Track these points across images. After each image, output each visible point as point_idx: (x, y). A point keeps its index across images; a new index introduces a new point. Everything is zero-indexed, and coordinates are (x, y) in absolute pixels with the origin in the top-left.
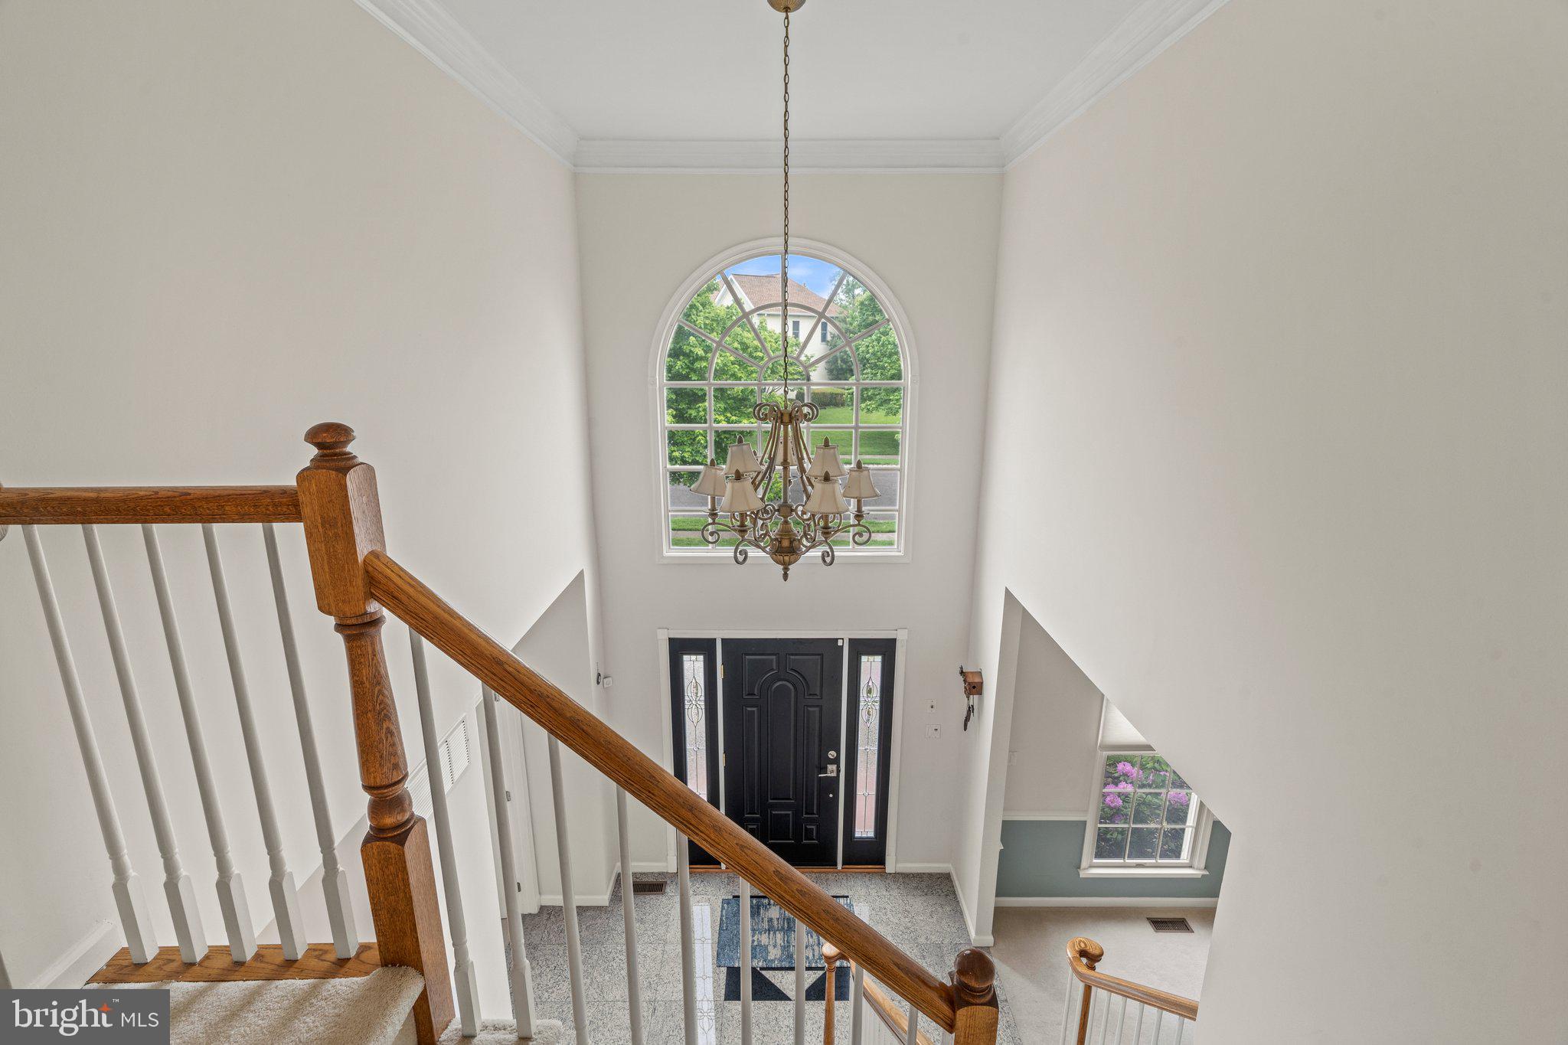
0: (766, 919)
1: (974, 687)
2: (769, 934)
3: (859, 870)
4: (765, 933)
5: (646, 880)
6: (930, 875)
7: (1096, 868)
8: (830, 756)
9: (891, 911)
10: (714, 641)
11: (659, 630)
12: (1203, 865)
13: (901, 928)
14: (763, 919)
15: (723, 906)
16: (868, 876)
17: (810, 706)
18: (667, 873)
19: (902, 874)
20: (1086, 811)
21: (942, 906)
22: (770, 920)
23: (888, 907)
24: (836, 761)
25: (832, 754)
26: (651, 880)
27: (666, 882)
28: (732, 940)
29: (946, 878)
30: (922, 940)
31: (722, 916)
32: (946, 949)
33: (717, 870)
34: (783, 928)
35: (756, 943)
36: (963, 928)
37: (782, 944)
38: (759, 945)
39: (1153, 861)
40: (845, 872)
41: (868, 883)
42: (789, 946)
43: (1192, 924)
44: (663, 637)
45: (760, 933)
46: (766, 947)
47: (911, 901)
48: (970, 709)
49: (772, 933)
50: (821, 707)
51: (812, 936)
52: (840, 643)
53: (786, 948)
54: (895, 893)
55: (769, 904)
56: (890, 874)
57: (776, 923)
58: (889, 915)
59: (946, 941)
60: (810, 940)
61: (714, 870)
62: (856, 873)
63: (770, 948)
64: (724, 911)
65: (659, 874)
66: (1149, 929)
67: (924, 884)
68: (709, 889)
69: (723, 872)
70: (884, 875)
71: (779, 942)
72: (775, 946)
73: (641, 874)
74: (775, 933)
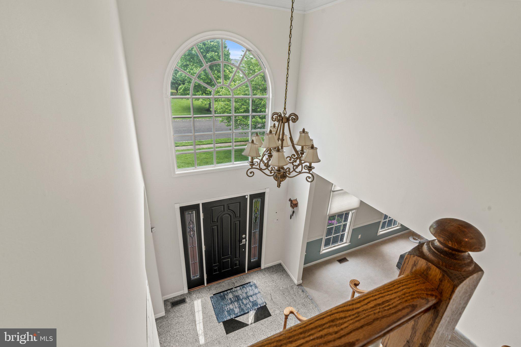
0: (229, 299)
1: (294, 204)
2: (232, 304)
3: (253, 271)
4: (231, 304)
5: (177, 299)
6: (275, 265)
7: (324, 250)
8: (243, 237)
9: (268, 282)
10: (199, 204)
11: (175, 205)
12: (349, 242)
13: (274, 287)
14: (227, 299)
15: (211, 300)
16: (256, 272)
17: (236, 221)
18: (184, 294)
19: (266, 268)
20: (323, 235)
21: (282, 275)
22: (230, 299)
23: (267, 281)
24: (245, 238)
25: (244, 236)
26: (179, 299)
27: (185, 298)
28: (220, 311)
29: (280, 265)
30: (281, 288)
31: (212, 303)
32: (289, 289)
33: (203, 287)
34: (236, 300)
35: (229, 309)
36: (292, 280)
37: (238, 306)
38: (230, 309)
39: (337, 244)
40: (248, 273)
41: (257, 274)
42: (241, 306)
43: (348, 259)
44: (177, 207)
45: (229, 305)
46: (233, 309)
47: (273, 276)
48: (294, 212)
49: (233, 303)
50: (240, 221)
51: (247, 300)
52: (246, 197)
53: (240, 307)
54: (267, 275)
55: (227, 293)
56: (263, 269)
57: (233, 299)
58: (268, 284)
59: (288, 286)
60: (247, 301)
61: (202, 287)
62: (252, 272)
63: (235, 309)
64: (212, 301)
65: (181, 295)
66: (338, 264)
67: (274, 269)
68: (203, 295)
69: (206, 287)
70: (261, 270)
71: (237, 306)
72: (236, 308)
73: (174, 298)
74: (234, 303)
